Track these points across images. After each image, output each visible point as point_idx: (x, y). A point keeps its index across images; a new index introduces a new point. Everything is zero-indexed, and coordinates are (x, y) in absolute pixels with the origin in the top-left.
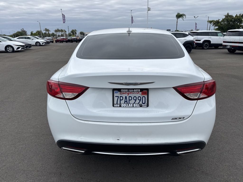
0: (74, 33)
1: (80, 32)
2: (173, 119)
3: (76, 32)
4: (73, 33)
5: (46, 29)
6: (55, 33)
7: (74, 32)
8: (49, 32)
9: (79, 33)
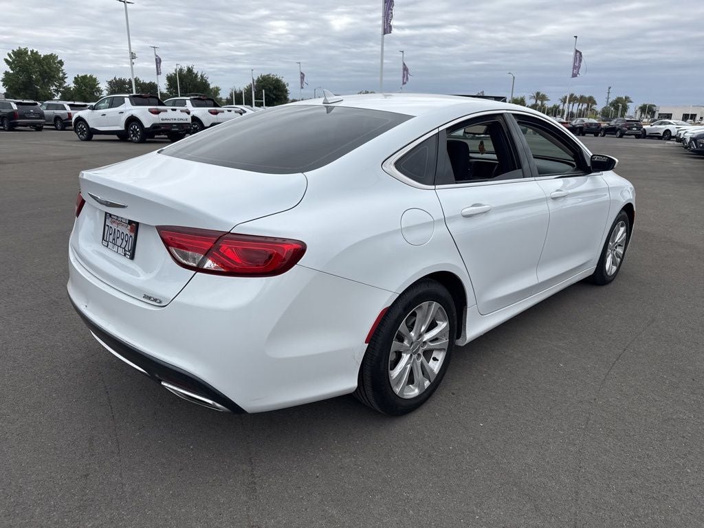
0: (620, 107)
1: (640, 105)
2: (145, 297)
3: (628, 104)
4: (617, 108)
5: (538, 94)
6: (561, 108)
7: (620, 105)
8: (545, 102)
9: (637, 109)
